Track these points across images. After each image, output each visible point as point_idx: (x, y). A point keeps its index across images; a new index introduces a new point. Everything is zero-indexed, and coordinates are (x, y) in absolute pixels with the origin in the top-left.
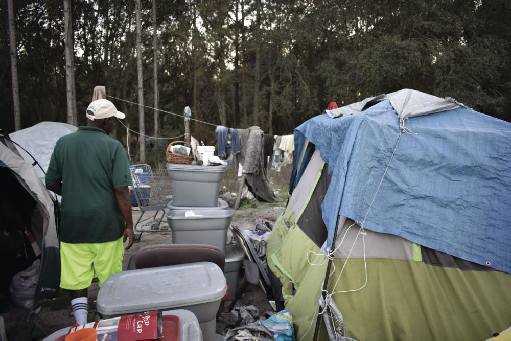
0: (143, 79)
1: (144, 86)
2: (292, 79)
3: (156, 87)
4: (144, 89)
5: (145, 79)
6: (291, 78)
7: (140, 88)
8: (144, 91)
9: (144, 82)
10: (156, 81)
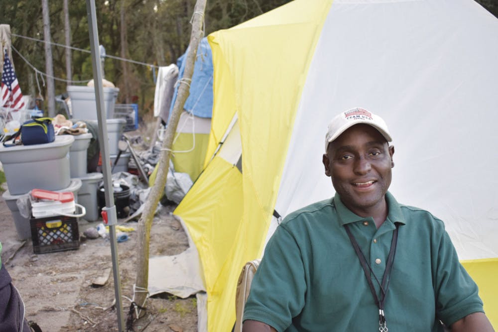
0: (50, 11)
1: (51, 21)
2: (249, 10)
3: (67, 23)
4: (52, 26)
5: (53, 11)
6: (247, 8)
7: (45, 25)
8: (51, 29)
9: (51, 16)
10: (67, 15)
